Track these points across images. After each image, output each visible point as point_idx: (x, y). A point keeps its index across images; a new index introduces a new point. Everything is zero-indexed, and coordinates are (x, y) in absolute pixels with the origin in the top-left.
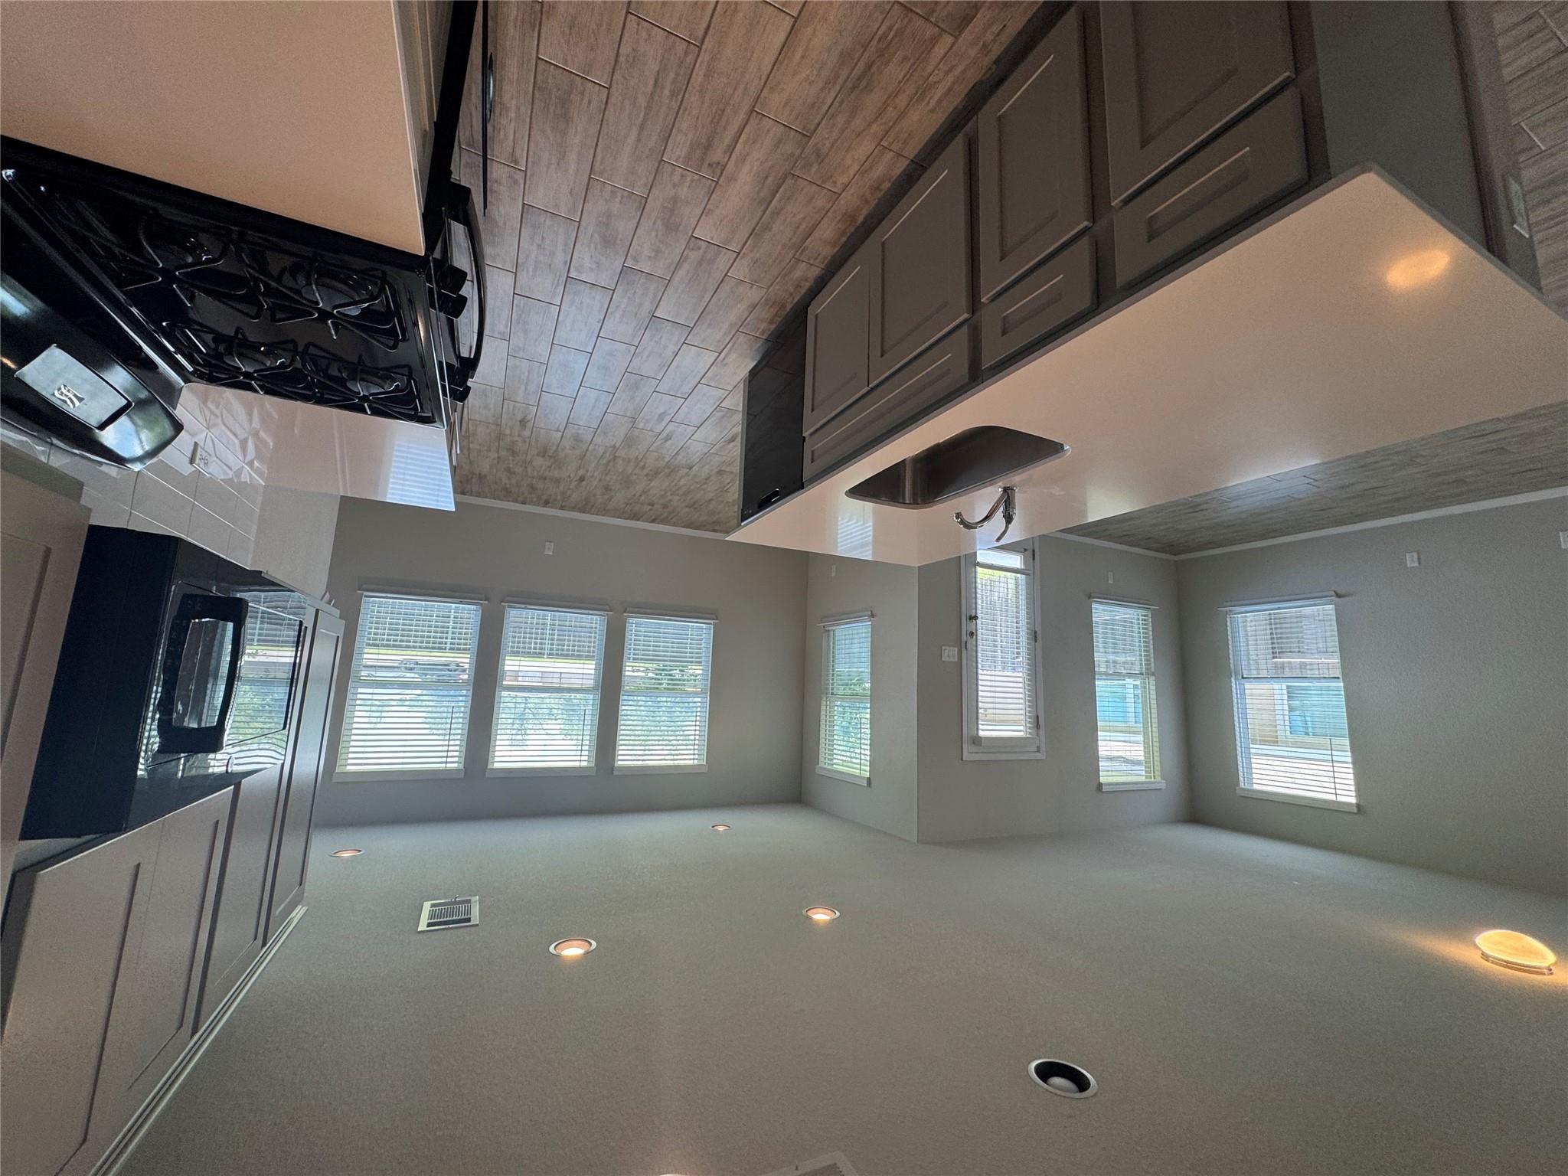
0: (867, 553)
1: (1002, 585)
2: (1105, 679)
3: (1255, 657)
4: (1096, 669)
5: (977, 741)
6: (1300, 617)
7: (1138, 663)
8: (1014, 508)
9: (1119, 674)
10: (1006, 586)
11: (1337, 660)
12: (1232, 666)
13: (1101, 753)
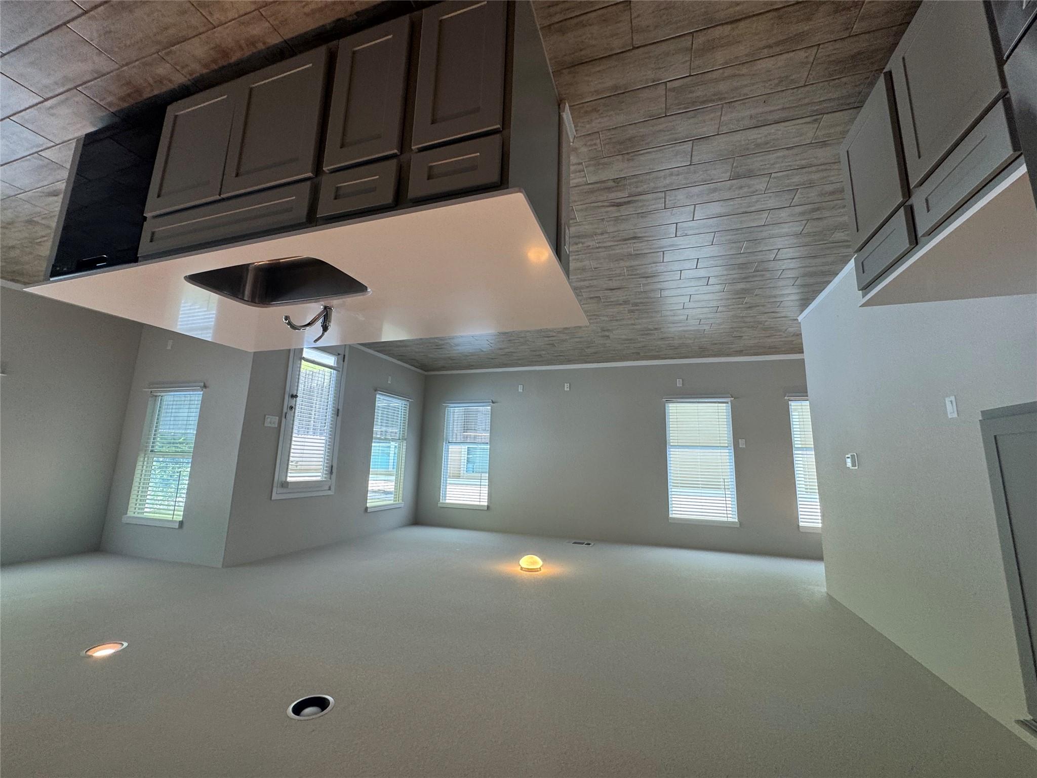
0: (208, 335)
1: (320, 376)
2: (378, 442)
3: (456, 432)
4: (374, 436)
5: (285, 484)
6: (477, 412)
7: (398, 433)
8: (330, 322)
9: (386, 439)
10: (323, 377)
11: (489, 434)
12: (445, 436)
13: (370, 488)
